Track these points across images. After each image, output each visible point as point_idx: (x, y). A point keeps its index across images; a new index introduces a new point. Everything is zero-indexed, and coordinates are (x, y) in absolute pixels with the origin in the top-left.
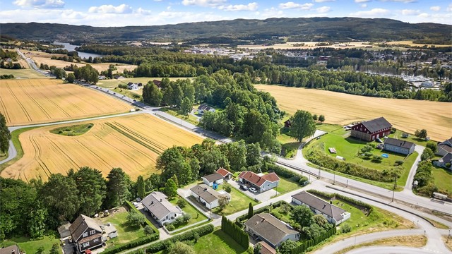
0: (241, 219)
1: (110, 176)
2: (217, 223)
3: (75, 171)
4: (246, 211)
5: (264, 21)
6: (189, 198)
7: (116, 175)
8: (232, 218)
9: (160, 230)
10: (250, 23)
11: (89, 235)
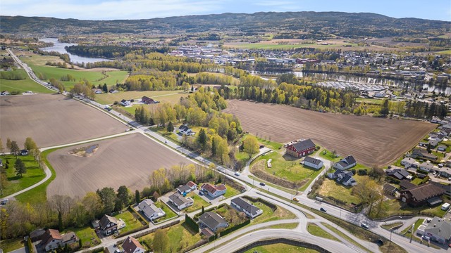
0: (197, 215)
1: (119, 191)
2: (183, 219)
3: (100, 190)
4: (201, 211)
5: (252, 15)
6: (167, 203)
7: (123, 190)
8: (191, 215)
9: (150, 223)
10: (238, 17)
11: (111, 226)
